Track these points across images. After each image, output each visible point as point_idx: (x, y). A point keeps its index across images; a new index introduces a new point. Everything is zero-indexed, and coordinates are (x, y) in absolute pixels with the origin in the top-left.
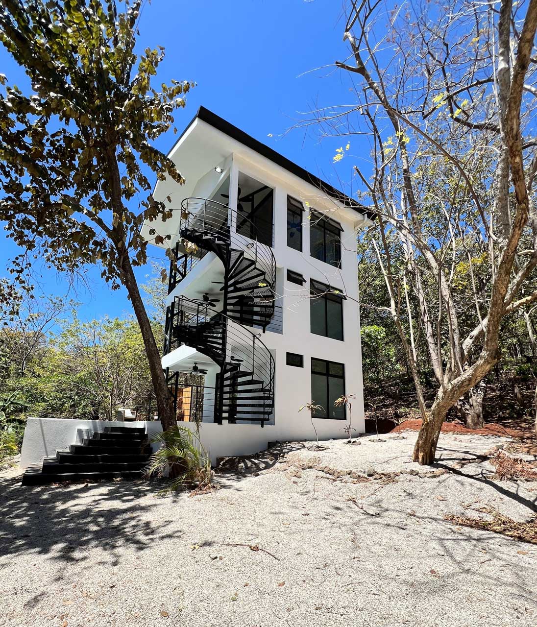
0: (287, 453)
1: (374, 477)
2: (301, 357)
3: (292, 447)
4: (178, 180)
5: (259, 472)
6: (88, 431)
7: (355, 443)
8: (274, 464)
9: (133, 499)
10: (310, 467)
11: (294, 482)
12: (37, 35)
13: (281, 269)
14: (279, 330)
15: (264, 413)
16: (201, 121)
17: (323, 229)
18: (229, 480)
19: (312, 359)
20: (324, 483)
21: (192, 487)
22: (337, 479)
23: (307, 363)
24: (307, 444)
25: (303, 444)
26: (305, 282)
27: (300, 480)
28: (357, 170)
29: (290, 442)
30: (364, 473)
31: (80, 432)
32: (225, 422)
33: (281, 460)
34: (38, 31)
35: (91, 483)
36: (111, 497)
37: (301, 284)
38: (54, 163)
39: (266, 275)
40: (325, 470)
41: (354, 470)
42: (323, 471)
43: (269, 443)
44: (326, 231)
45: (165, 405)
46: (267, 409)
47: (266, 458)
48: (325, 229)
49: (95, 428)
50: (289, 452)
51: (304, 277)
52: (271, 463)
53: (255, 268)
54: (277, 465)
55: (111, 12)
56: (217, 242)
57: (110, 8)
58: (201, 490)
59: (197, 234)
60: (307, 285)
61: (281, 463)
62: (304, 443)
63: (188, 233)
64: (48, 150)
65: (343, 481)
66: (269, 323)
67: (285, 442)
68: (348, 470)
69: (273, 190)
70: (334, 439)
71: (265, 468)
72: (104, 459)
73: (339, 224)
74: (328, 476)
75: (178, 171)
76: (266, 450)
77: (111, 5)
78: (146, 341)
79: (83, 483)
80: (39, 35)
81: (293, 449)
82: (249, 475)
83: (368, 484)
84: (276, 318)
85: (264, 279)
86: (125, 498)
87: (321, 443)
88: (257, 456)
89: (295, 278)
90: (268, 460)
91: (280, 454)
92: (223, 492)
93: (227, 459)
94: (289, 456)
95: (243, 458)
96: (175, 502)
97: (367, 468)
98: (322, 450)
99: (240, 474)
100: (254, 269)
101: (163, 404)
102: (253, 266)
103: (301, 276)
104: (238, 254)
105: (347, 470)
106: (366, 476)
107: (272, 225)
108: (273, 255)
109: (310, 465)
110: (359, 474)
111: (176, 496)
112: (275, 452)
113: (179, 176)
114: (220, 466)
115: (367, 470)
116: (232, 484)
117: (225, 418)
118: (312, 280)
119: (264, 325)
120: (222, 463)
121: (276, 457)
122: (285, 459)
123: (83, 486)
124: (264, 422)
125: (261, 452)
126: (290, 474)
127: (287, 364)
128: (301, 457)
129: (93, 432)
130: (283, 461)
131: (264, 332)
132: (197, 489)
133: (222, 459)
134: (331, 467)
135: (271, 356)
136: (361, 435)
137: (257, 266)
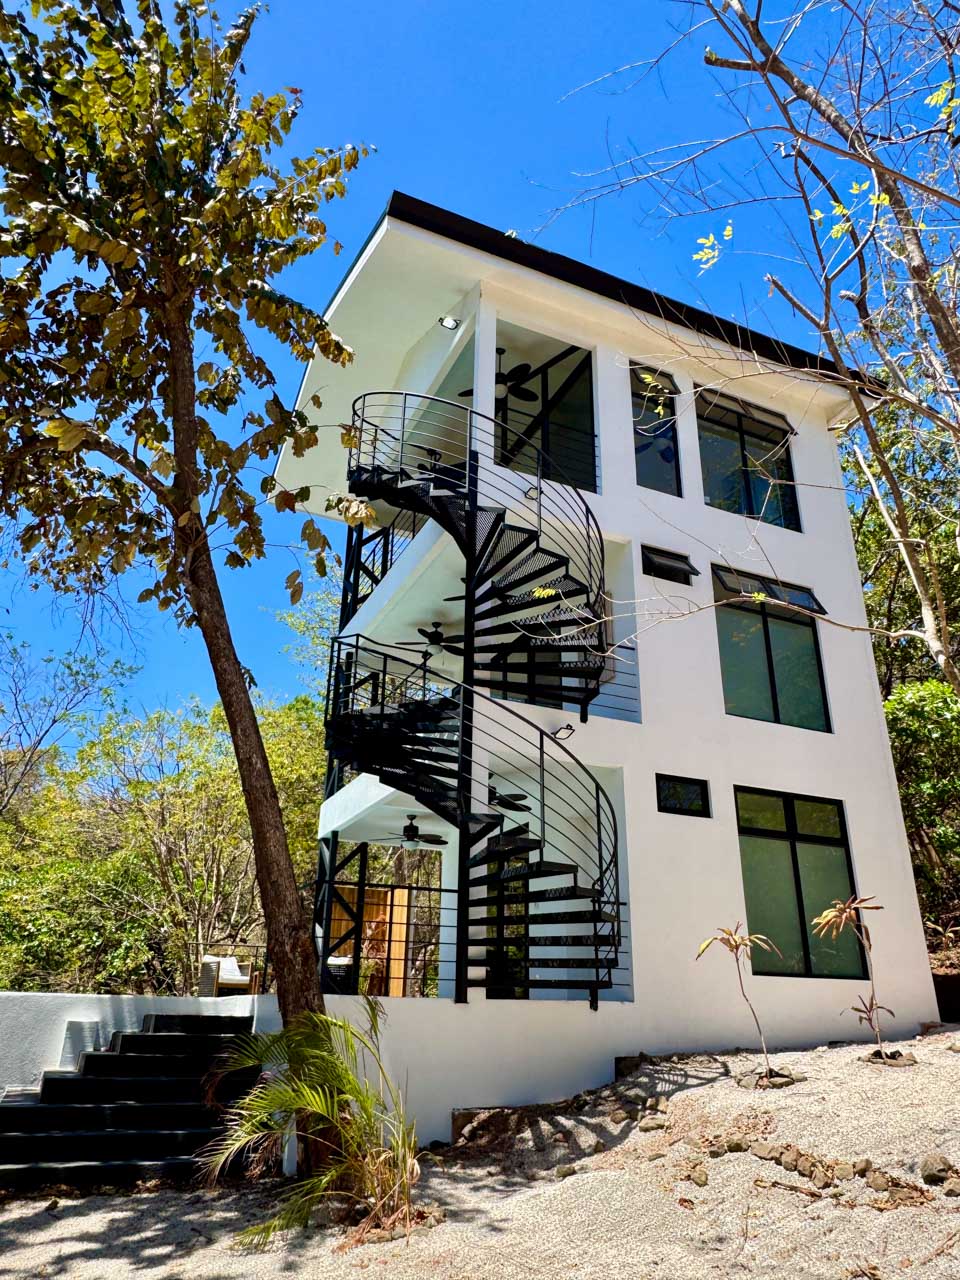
0: (668, 1095)
1: (947, 1185)
2: (703, 785)
3: (686, 1076)
4: (335, 356)
5: (576, 1165)
6: (96, 1028)
7: (900, 1061)
8: (625, 1133)
9: (168, 1257)
10: (736, 1148)
11: (683, 1201)
12: (29, 104)
13: (621, 547)
14: (629, 712)
15: (596, 963)
16: (398, 223)
17: (737, 435)
18: (476, 1189)
19: (738, 789)
20: (779, 1205)
21: (352, 1217)
22: (824, 1192)
23: (723, 802)
24: (737, 1064)
25: (725, 1065)
26: (697, 573)
27: (702, 1193)
28: (774, 282)
29: (683, 1057)
30: (912, 1169)
31: (75, 1029)
32: (476, 994)
33: (646, 1122)
34: (32, 97)
35: (68, 1195)
36: (110, 1247)
37: (687, 582)
38: (51, 350)
39: (571, 564)
40: (784, 1159)
41: (878, 1162)
42: (778, 1162)
43: (619, 1060)
44: (746, 437)
45: (288, 948)
46: (605, 952)
47: (603, 1114)
48: (743, 432)
49: (119, 1020)
50: (674, 1092)
51: (693, 562)
52: (615, 1129)
53: (538, 550)
54: (636, 1137)
55: (188, 40)
56: (433, 492)
57: (184, 34)
58: (377, 1226)
59: (385, 477)
60: (704, 583)
61: (646, 1130)
62: (729, 1060)
63: (365, 476)
64: (40, 325)
65: (843, 1200)
66: (595, 692)
67: (668, 1059)
68: (859, 1160)
69: (590, 353)
70: (833, 1044)
71: (598, 1149)
72: (122, 1117)
73: (782, 417)
74: (794, 1178)
75: (334, 337)
76: (606, 1087)
77: (188, 27)
78: (244, 763)
79: (44, 1198)
80: (33, 103)
81: (691, 1081)
82: (543, 1173)
83: (925, 1214)
84: (620, 679)
85: (567, 576)
86: (148, 1252)
87: (778, 1061)
88: (574, 1107)
89: (665, 565)
90: (607, 1121)
91: (644, 1101)
92: (446, 1237)
93: (484, 1115)
94: (674, 1107)
95: (530, 1114)
96: (289, 1267)
97: (923, 1152)
98: (780, 1086)
99: (517, 1169)
100: (535, 552)
101: (282, 944)
102: (533, 546)
103: (684, 559)
104: (492, 517)
105: (855, 1159)
106: (921, 1183)
107: (593, 436)
108: (588, 511)
109: (736, 1138)
110: (896, 1173)
111: (296, 1246)
112: (632, 1093)
113: (339, 347)
114: (461, 1141)
115: (920, 1160)
116: (483, 1206)
117: (476, 983)
118: (716, 569)
119: (584, 701)
120: (467, 1130)
121: (632, 1109)
122: (660, 1118)
123: (44, 1205)
124: (601, 992)
125: (590, 1093)
126: (672, 1170)
127: (661, 809)
128: (712, 1109)
129: (112, 1030)
130: (652, 1124)
131: (584, 719)
132: (364, 1223)
133: (469, 1116)
134: (802, 1145)
135: (598, 787)
136: (927, 1030)
137: (544, 542)
